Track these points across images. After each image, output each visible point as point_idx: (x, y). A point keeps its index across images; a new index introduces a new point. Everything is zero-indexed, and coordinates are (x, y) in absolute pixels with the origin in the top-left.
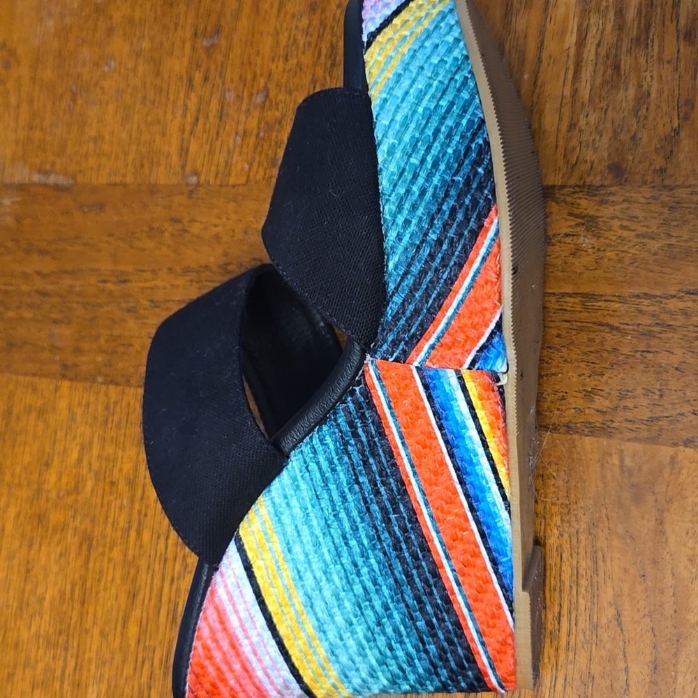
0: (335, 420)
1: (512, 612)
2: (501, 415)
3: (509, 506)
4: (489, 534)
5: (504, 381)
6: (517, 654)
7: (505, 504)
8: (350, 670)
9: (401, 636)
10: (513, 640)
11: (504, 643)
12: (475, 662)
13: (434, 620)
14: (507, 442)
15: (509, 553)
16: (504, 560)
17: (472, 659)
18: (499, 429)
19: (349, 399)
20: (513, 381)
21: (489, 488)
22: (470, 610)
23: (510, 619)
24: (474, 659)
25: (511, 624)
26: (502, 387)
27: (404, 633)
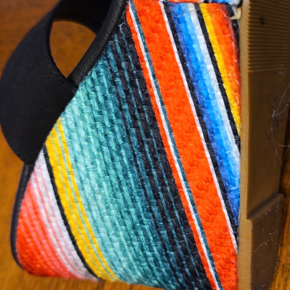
0: (106, 55)
1: (236, 235)
2: (235, 51)
3: (239, 140)
4: (221, 164)
5: (238, 15)
6: (239, 273)
7: (235, 138)
8: (115, 260)
9: (149, 240)
10: (236, 260)
11: (228, 262)
12: (204, 272)
13: (174, 232)
14: (239, 79)
15: (237, 183)
16: (233, 188)
17: (202, 269)
18: (232, 65)
19: (116, 36)
20: (246, 17)
21: (222, 121)
22: (202, 228)
23: (234, 242)
24: (204, 270)
25: (235, 247)
26: (235, 21)
27: (151, 238)
